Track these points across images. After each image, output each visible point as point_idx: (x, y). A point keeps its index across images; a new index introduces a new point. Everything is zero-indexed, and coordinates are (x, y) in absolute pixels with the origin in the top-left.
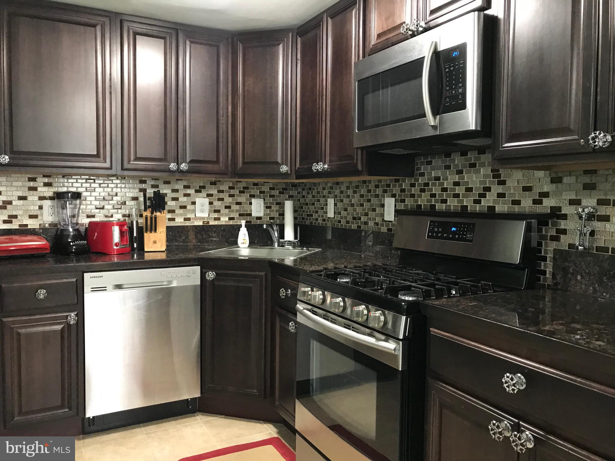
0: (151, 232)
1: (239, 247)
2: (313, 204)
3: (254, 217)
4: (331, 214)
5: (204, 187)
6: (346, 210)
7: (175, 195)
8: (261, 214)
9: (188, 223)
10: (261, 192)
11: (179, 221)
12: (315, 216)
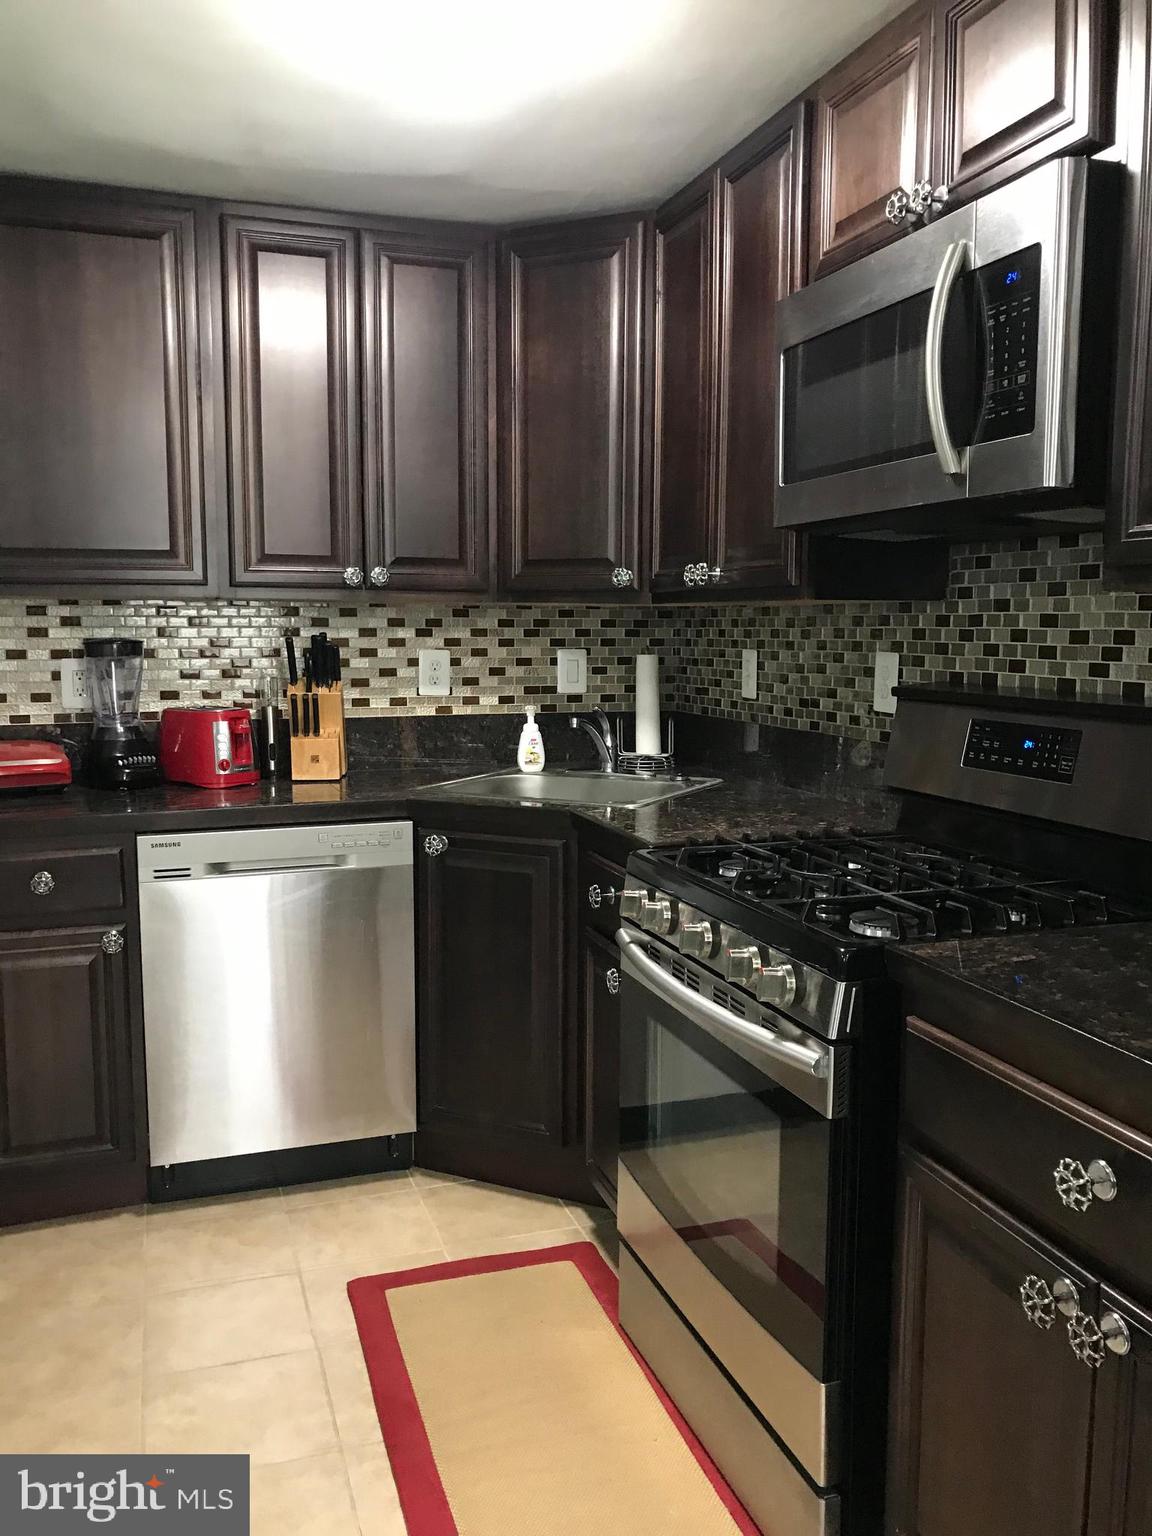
0: (306, 733)
1: (520, 771)
2: (710, 663)
3: (562, 696)
4: (749, 690)
5: (438, 623)
6: (784, 680)
7: (366, 643)
8: (580, 688)
9: (399, 712)
10: (579, 633)
11: (379, 707)
12: (713, 693)
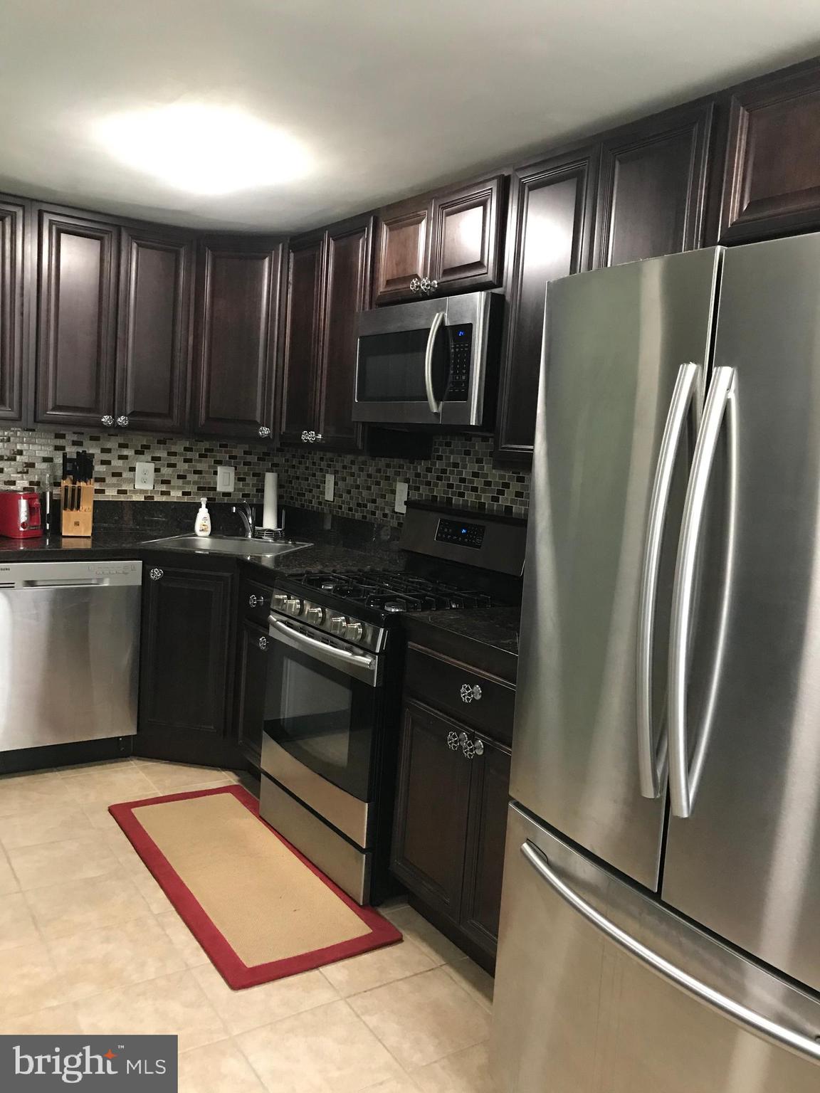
0: (72, 510)
1: (196, 535)
2: (307, 479)
3: (219, 493)
4: (329, 496)
5: (147, 447)
6: (349, 492)
7: (106, 457)
8: (230, 489)
9: (122, 498)
10: (231, 457)
11: (111, 494)
12: (308, 496)
